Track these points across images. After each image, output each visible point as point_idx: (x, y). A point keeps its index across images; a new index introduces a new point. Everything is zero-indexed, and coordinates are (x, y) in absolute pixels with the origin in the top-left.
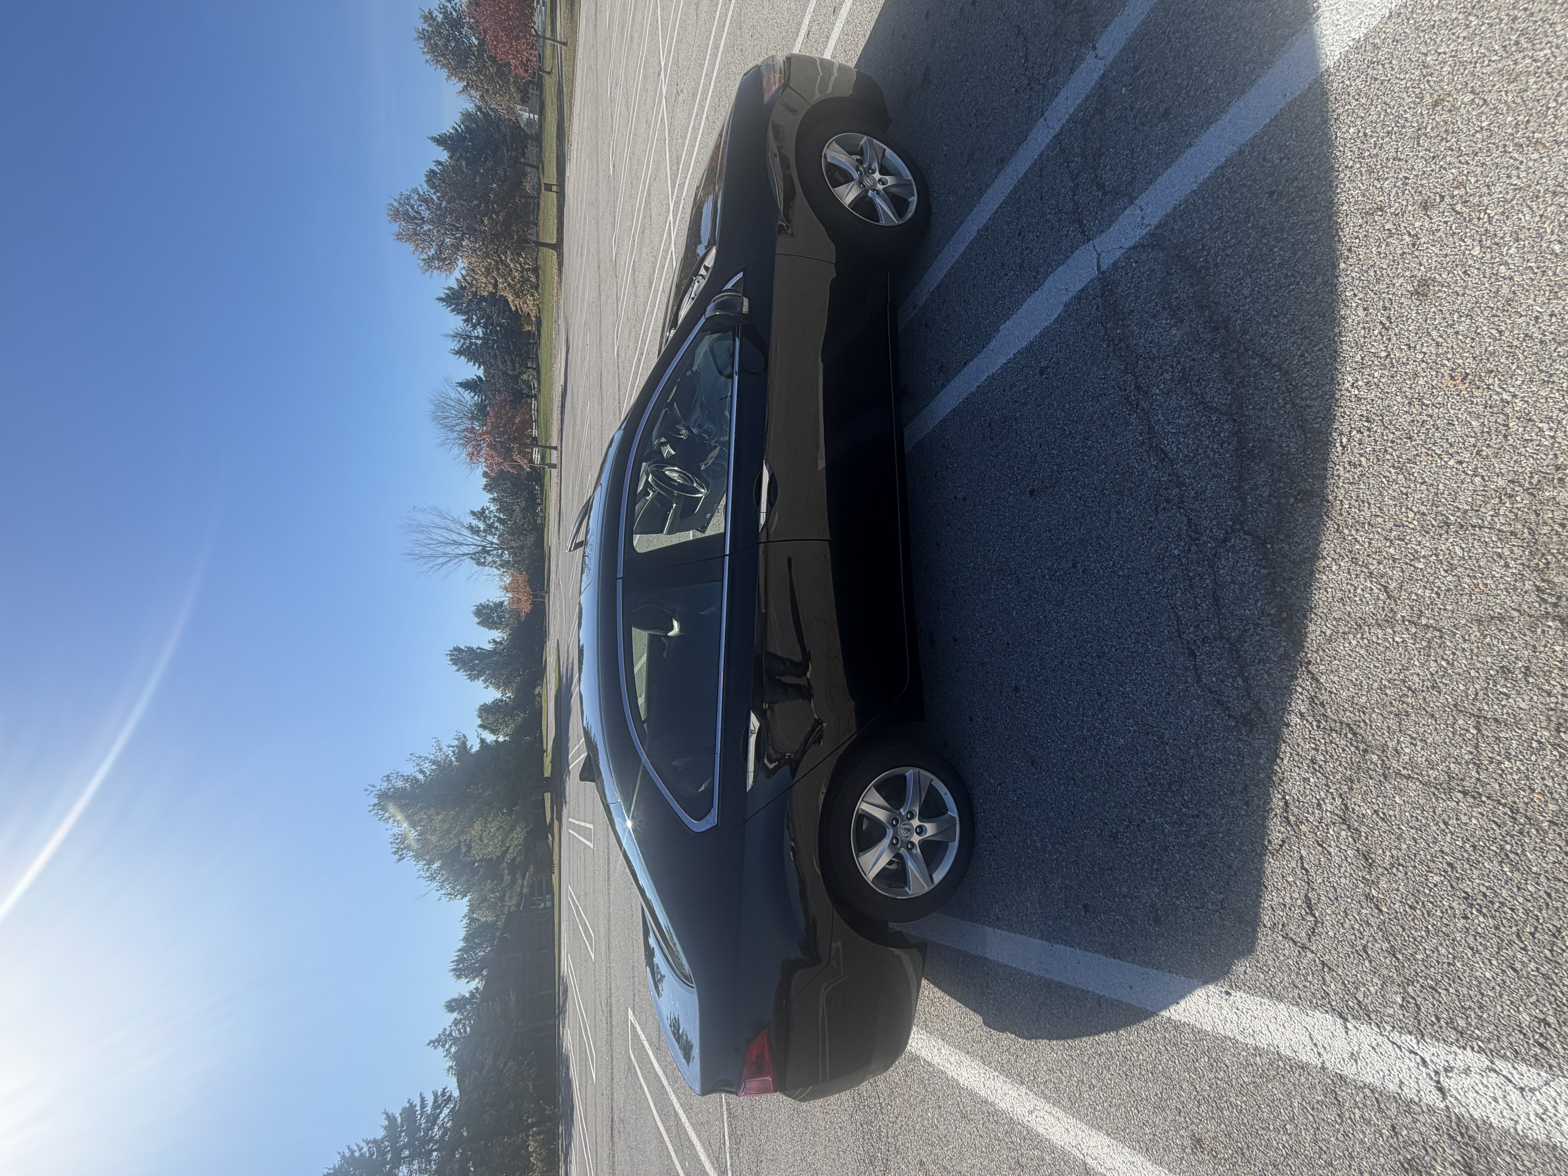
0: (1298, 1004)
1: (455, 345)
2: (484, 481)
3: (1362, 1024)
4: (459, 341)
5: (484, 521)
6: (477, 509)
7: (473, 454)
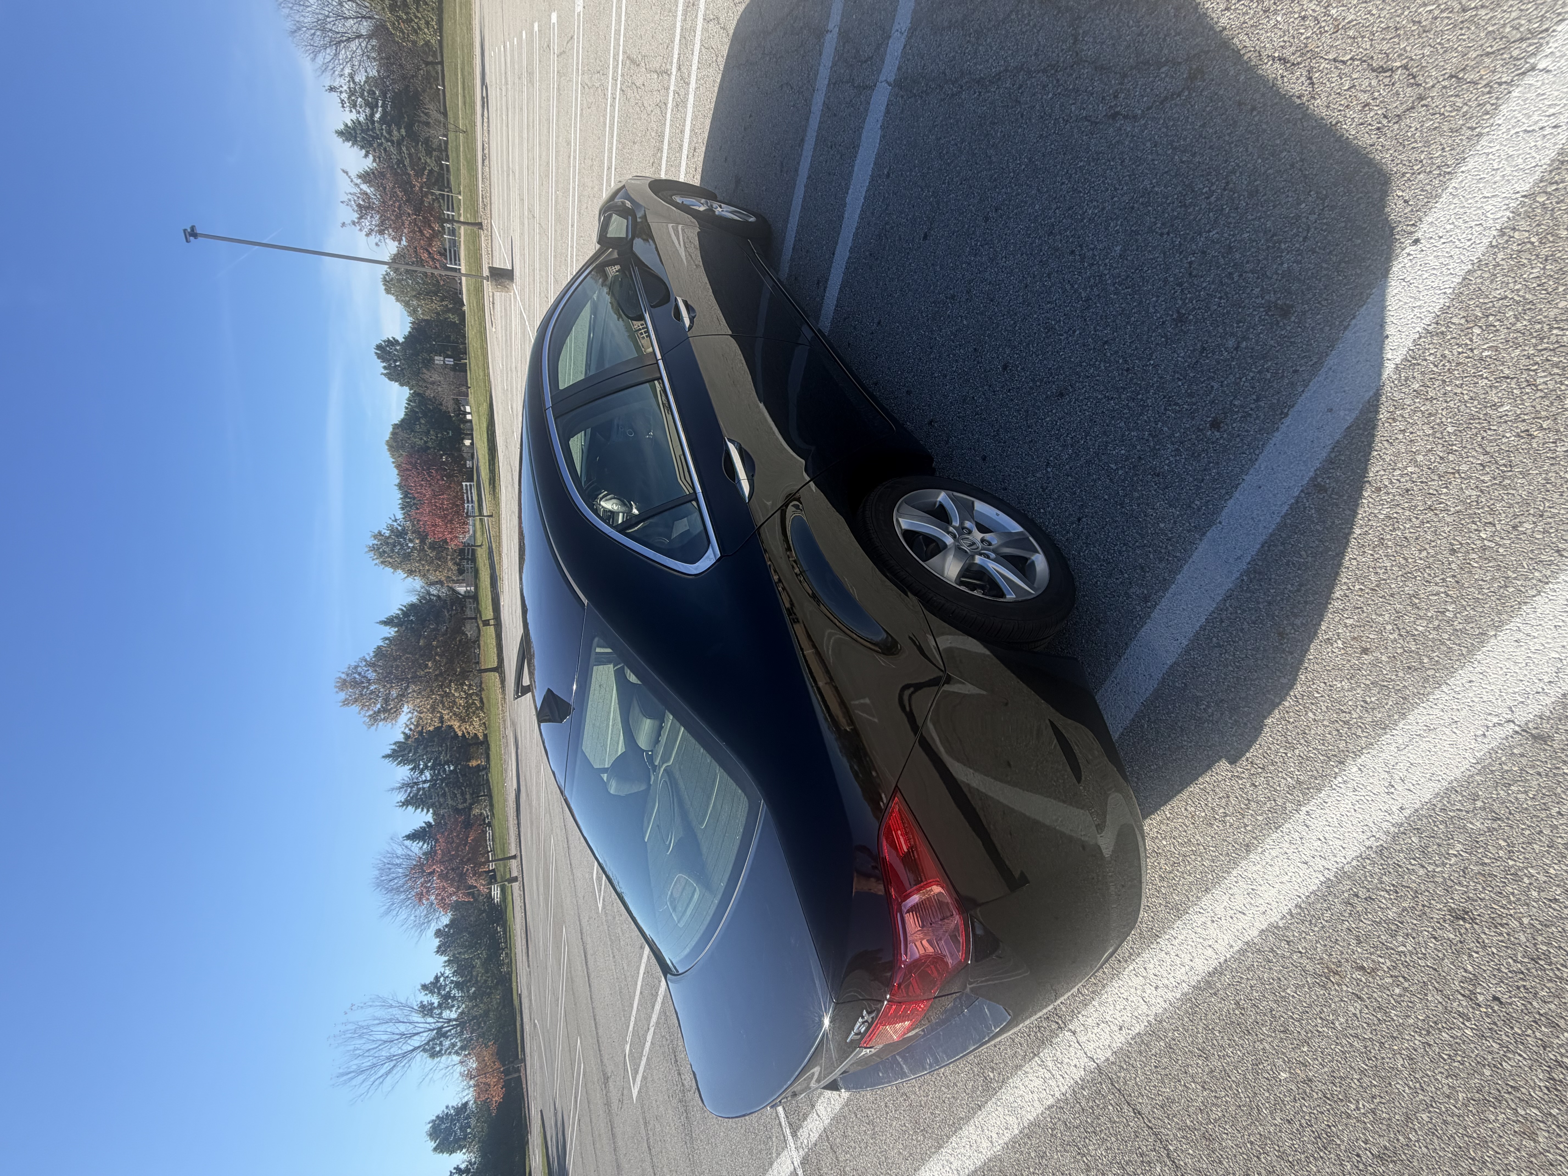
0: (1480, 135)
1: (402, 797)
2: (437, 942)
3: (1548, 43)
4: (406, 791)
5: (439, 993)
6: (429, 979)
7: (422, 894)
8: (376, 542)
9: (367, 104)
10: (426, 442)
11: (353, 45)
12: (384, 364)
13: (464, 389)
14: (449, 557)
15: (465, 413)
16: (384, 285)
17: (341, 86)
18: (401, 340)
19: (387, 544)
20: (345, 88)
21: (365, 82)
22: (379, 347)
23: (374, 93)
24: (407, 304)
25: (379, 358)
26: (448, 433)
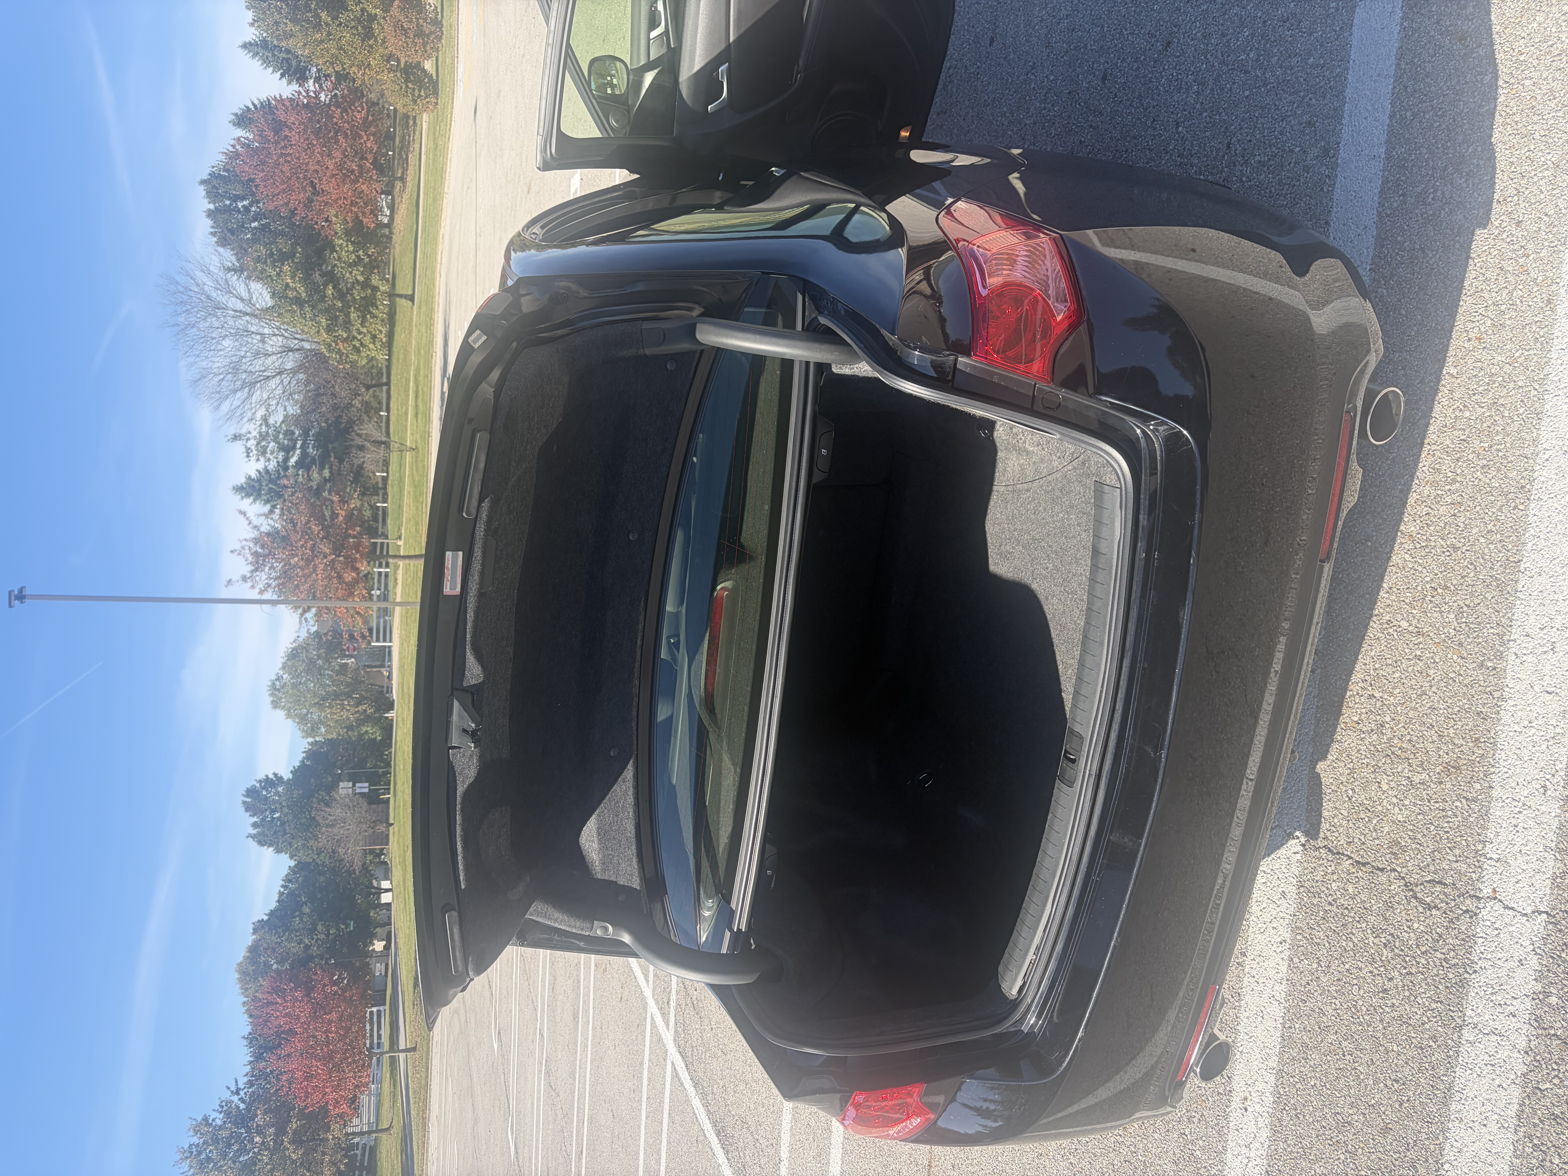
8: (195, 1140)
9: (282, 448)
10: (307, 947)
11: (273, 383)
12: (255, 819)
13: (381, 828)
14: (327, 1158)
15: (380, 891)
16: (272, 695)
17: (250, 433)
18: (287, 775)
19: (216, 1141)
20: (255, 433)
21: (283, 422)
22: (251, 792)
23: (293, 433)
24: (302, 719)
25: (247, 810)
26: (348, 926)
